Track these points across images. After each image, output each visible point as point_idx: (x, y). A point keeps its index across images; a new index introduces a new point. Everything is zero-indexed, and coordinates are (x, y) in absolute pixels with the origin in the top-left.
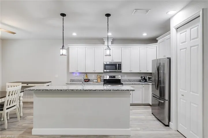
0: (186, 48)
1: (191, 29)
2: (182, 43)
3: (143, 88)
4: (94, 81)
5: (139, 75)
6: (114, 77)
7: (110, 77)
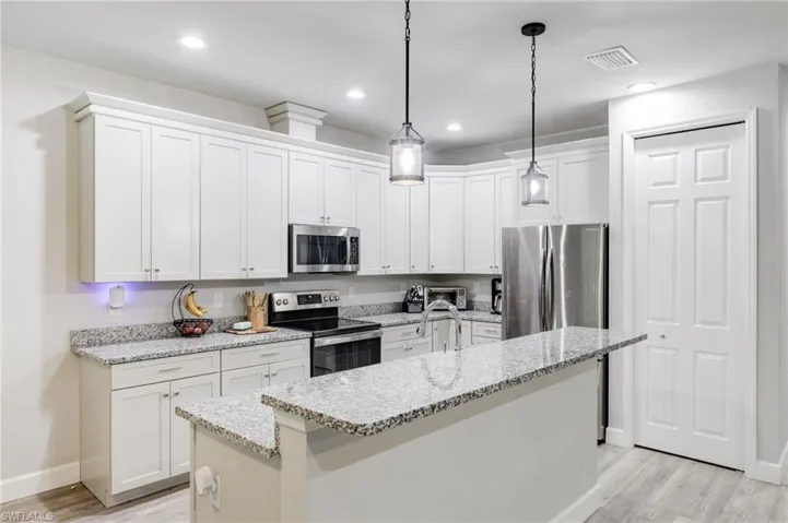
0: (676, 202)
1: (696, 151)
2: (656, 184)
3: (436, 333)
4: (239, 325)
5: (392, 283)
6: (317, 298)
7: (301, 299)
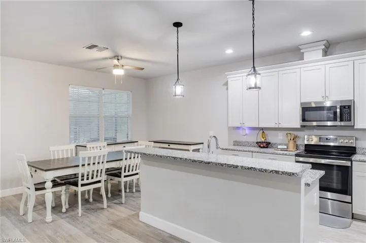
4: (279, 147)
7: (321, 139)
